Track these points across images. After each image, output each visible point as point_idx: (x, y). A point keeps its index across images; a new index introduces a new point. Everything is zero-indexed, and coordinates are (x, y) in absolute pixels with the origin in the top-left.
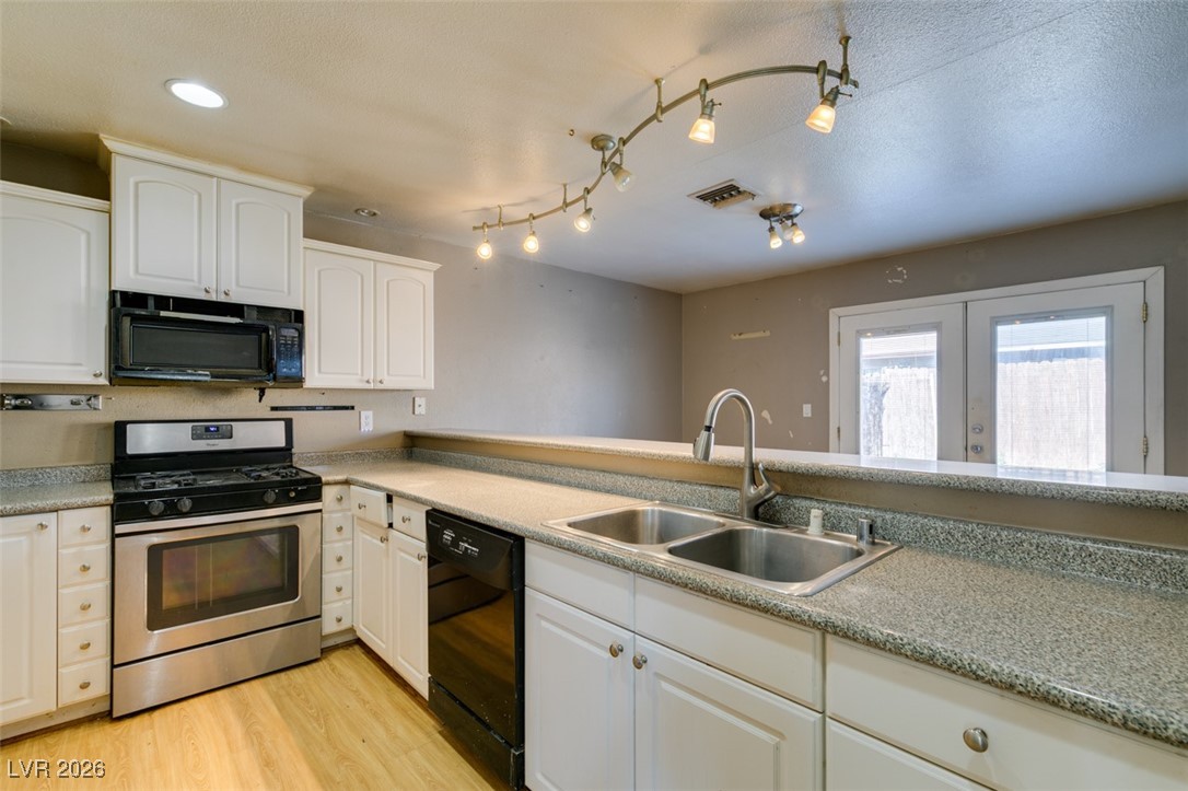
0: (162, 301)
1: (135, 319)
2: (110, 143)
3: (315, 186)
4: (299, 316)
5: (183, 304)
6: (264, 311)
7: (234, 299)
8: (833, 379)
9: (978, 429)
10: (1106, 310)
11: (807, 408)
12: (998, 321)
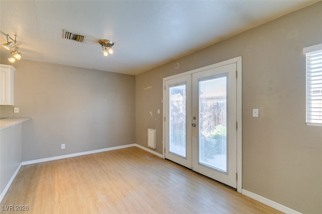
8: (164, 101)
9: (195, 118)
10: (226, 74)
11: (159, 111)
12: (199, 80)
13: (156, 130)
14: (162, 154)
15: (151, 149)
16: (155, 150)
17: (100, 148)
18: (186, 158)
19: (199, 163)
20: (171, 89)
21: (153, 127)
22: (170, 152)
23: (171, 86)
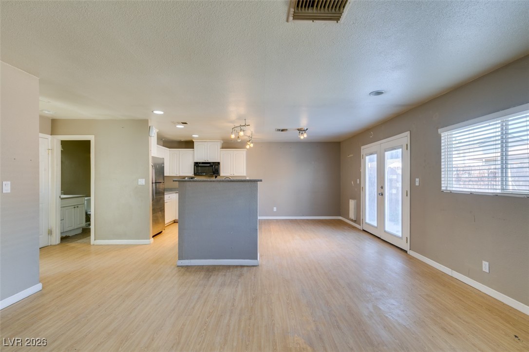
0: (200, 163)
1: (197, 166)
2: (194, 141)
3: (222, 140)
4: (219, 163)
5: (203, 163)
6: (213, 163)
7: (209, 161)
8: (362, 170)
9: (382, 188)
10: (401, 147)
11: (358, 180)
12: (386, 151)
13: (356, 200)
14: (360, 225)
15: (352, 220)
16: (355, 221)
17: (303, 216)
18: (376, 228)
19: (385, 231)
20: (367, 158)
21: (353, 198)
22: (366, 223)
23: (367, 155)
